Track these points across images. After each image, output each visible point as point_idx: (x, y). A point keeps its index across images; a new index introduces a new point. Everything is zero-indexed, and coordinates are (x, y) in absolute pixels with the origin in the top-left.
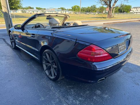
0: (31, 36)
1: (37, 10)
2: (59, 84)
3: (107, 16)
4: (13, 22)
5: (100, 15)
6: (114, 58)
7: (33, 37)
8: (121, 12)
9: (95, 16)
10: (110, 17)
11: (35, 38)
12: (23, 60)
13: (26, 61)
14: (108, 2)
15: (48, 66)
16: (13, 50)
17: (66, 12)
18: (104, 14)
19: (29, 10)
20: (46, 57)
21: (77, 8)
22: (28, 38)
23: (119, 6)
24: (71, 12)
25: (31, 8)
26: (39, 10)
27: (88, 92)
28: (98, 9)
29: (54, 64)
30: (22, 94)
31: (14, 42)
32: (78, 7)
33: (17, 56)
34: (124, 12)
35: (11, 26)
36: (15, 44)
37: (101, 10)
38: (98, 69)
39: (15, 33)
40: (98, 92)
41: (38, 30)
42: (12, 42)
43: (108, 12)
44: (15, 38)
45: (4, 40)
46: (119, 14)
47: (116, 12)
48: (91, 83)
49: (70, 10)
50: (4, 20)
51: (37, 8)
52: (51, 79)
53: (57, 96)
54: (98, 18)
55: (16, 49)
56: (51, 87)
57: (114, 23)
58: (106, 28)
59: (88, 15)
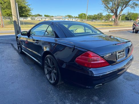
0: (35, 42)
1: (45, 17)
2: (58, 88)
3: (113, 23)
4: (21, 29)
5: (106, 22)
6: (111, 65)
7: (37, 43)
8: (128, 20)
9: (101, 23)
10: (116, 24)
11: (38, 44)
12: (27, 64)
13: (30, 65)
14: (114, 10)
15: (49, 70)
16: (20, 54)
17: (72, 20)
18: (110, 21)
19: (38, 17)
20: (48, 62)
21: (83, 15)
22: (34, 43)
23: (126, 14)
24: (77, 20)
25: (39, 15)
26: (47, 18)
27: (85, 98)
28: (105, 16)
29: (55, 68)
30: (22, 96)
31: (21, 47)
32: (85, 14)
33: (22, 60)
34: (131, 20)
35: (19, 32)
36: (21, 49)
37: (108, 17)
38: (95, 75)
39: (22, 39)
40: (96, 98)
41: (42, 37)
42: (19, 47)
43: (115, 20)
44: (22, 44)
45: (12, 45)
46: (126, 21)
47: (122, 20)
48: (88, 88)
49: (76, 17)
50: (14, 26)
51: (45, 16)
52: (51, 83)
53: (54, 99)
54: (104, 25)
55: (22, 53)
56: (51, 91)
57: (120, 30)
58: (112, 37)
59: (95, 22)
